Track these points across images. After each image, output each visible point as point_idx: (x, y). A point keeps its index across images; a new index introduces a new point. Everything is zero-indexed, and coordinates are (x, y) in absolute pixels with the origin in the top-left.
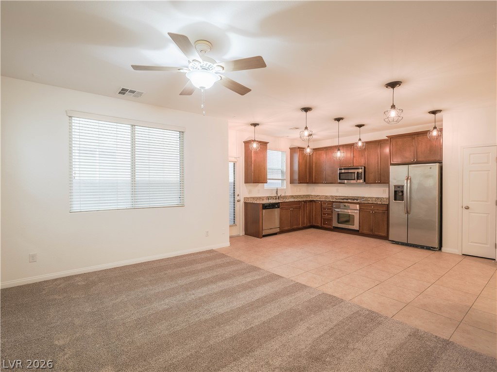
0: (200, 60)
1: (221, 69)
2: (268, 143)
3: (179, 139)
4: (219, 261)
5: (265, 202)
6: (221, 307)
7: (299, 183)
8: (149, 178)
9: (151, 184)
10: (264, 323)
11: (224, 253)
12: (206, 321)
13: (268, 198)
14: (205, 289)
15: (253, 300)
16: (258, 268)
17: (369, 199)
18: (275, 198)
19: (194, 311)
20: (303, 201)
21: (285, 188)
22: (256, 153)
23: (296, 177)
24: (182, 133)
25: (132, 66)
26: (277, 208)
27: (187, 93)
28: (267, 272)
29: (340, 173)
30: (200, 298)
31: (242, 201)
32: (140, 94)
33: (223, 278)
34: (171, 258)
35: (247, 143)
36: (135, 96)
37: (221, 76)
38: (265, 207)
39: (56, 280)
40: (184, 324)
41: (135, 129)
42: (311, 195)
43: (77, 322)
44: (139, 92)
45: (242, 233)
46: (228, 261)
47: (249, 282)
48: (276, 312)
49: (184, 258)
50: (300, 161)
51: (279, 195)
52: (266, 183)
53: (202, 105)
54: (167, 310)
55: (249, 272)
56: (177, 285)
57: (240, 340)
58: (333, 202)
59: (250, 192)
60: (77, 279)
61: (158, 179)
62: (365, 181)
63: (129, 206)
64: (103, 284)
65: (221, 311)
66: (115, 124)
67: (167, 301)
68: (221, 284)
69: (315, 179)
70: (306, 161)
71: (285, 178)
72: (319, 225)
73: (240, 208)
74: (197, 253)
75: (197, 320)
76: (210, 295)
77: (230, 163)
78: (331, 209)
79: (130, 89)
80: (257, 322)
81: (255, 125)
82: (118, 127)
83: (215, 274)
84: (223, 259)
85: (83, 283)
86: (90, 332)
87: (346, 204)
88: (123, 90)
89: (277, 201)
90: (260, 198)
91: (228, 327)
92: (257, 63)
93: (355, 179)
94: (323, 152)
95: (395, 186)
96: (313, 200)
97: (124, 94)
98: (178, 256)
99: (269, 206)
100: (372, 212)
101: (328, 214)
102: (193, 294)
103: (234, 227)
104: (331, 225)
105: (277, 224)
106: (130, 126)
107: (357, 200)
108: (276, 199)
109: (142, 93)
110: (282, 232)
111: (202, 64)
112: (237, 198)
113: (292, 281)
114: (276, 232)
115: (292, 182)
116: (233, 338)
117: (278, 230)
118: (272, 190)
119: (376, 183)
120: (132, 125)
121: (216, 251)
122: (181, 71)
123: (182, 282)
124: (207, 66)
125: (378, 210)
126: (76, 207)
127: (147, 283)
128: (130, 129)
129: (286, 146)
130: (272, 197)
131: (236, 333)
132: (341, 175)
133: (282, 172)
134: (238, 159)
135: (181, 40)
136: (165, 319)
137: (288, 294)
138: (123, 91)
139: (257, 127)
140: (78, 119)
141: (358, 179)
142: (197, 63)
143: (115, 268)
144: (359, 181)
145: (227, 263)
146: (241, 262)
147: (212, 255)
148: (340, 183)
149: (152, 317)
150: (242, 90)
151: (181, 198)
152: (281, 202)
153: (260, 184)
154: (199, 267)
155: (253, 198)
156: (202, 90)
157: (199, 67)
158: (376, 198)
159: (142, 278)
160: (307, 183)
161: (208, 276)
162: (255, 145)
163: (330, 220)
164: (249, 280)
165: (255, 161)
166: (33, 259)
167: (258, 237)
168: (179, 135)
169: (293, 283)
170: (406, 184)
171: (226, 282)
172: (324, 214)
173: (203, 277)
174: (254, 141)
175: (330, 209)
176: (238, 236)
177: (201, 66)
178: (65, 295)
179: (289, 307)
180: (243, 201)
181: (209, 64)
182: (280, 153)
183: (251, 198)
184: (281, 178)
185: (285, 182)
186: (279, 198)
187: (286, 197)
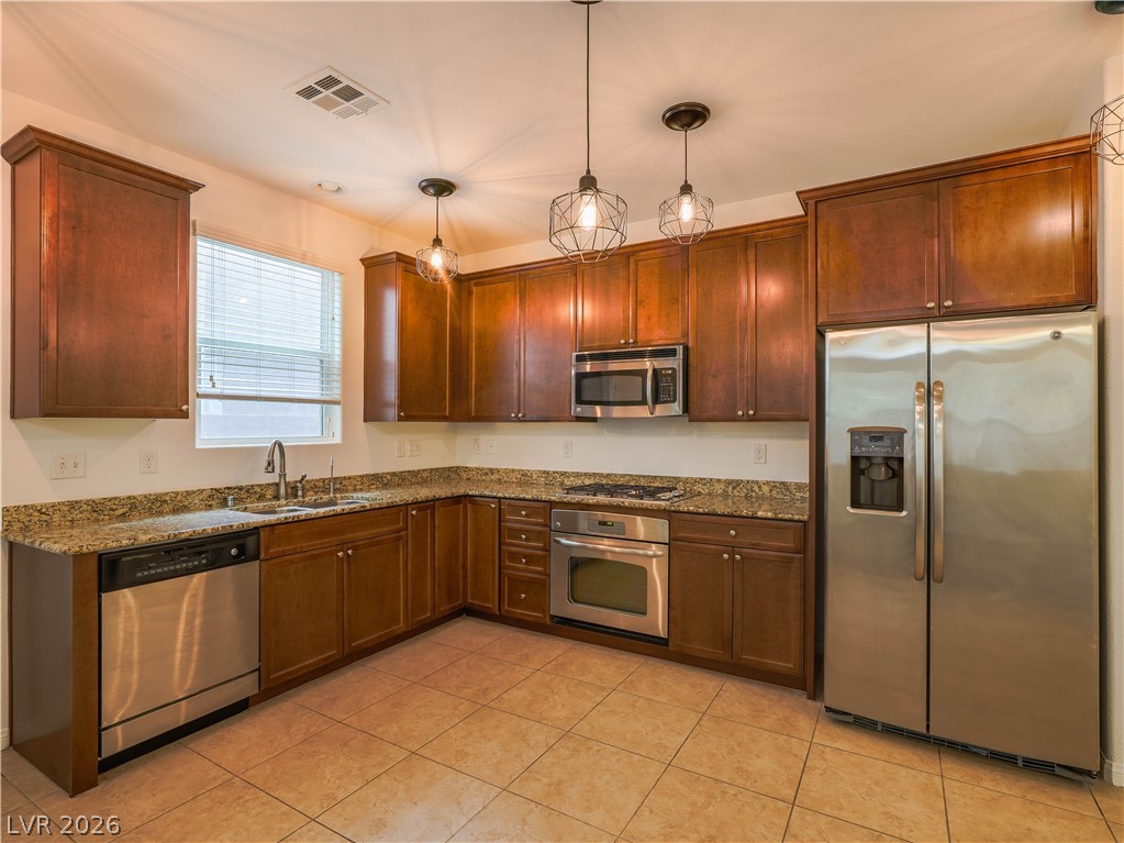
2: (197, 187)
7: (401, 419)
13: (221, 498)
17: (698, 488)
18: (269, 493)
20: (416, 504)
21: (338, 440)
23: (391, 391)
29: (581, 377)
42: (466, 469)
50: (412, 319)
51: (293, 475)
58: (552, 504)
62: (686, 409)
69: (479, 401)
70: (438, 324)
71: (336, 394)
72: (492, 606)
78: (545, 536)
87: (611, 517)
93: (643, 402)
94: (510, 285)
95: (853, 432)
96: (466, 496)
99: (163, 563)
100: (732, 557)
101: (530, 559)
104: (544, 608)
107: (652, 493)
108: (277, 497)
115: (373, 413)
118: (249, 453)
119: (735, 419)
125: (755, 546)
130: (249, 490)
132: (586, 382)
133: (324, 364)
141: (656, 400)
144: (660, 410)
148: (579, 419)
158: (729, 482)
160: (445, 419)
163: (541, 586)
170: (921, 426)
172: (514, 557)
175: (539, 536)
180: (2, 529)
182: (309, 278)
183: (73, 505)
184: (318, 397)
185: (337, 409)
186: (293, 491)
187: (340, 485)
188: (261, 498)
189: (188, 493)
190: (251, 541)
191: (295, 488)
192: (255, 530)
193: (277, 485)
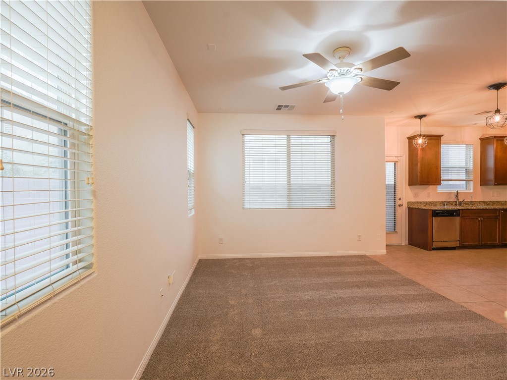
0: (336, 69)
1: (359, 71)
2: (442, 135)
3: (330, 143)
4: (370, 268)
5: (439, 208)
6: (361, 311)
7: (495, 185)
8: (302, 181)
9: (304, 187)
10: (408, 340)
11: (378, 260)
12: (343, 320)
13: (443, 203)
14: (348, 291)
15: (400, 314)
16: (416, 283)
18: (454, 204)
19: (334, 307)
20: (502, 209)
21: (472, 191)
22: (423, 149)
23: (491, 176)
24: (333, 137)
25: (281, 88)
26: (455, 216)
27: (331, 99)
28: (428, 289)
30: (341, 298)
31: (405, 206)
32: (293, 107)
33: (371, 285)
34: (321, 257)
35: (411, 139)
36: (289, 110)
37: (361, 76)
38: (436, 214)
39: (234, 259)
40: (322, 316)
41: (290, 138)
43: (244, 292)
44: (291, 106)
45: (404, 241)
46: (381, 269)
47: (401, 295)
48: (428, 335)
49: (334, 259)
51: (461, 200)
52: (440, 184)
53: (341, 111)
54: (310, 300)
55: (404, 285)
56: (322, 282)
57: (376, 347)
59: (416, 195)
60: (247, 261)
61: (314, 182)
63: (285, 206)
64: (264, 268)
65: (361, 315)
66: (274, 136)
67: (311, 293)
68: (366, 290)
71: (471, 178)
73: (403, 215)
74: (348, 256)
75: (335, 316)
76: (352, 298)
77: (386, 163)
79: (284, 105)
80: (399, 337)
81: (420, 117)
82: (277, 138)
83: (363, 279)
84: (375, 267)
85: (251, 265)
86: (250, 301)
88: (279, 106)
89: (458, 207)
90: (431, 203)
91: (365, 332)
92: (399, 54)
97: (280, 109)
98: (328, 257)
99: (442, 213)
102: (336, 293)
103: (394, 235)
105: (457, 236)
106: (286, 136)
108: (456, 205)
109: (295, 106)
110: (463, 247)
111: (339, 71)
112: (398, 202)
113: (462, 306)
114: (455, 246)
115: (484, 183)
116: (368, 343)
117: (458, 244)
120: (288, 135)
121: (368, 258)
122: (321, 82)
123: (327, 280)
124: (345, 71)
126: (247, 206)
127: (297, 274)
128: (286, 138)
129: (474, 136)
130: (449, 202)
131: (372, 340)
133: (467, 171)
134: (399, 158)
135: (316, 58)
136: (306, 307)
137: (450, 320)
138: (279, 108)
139: (423, 119)
140: (248, 136)
142: (334, 72)
143: (274, 258)
145: (379, 271)
146: (396, 273)
147: (363, 260)
149: (296, 303)
150: (389, 85)
151: (333, 199)
152: (462, 209)
153: (431, 186)
154: (348, 269)
155: (421, 203)
156: (341, 96)
157: (337, 75)
159: (293, 270)
161: (355, 280)
162: (420, 141)
164: (400, 293)
165: (423, 158)
166: (221, 241)
167: (426, 249)
168: (330, 139)
169: (463, 309)
171: (373, 290)
173: (349, 280)
174: (420, 136)
176: (400, 245)
177: (339, 73)
178: (238, 271)
179: (449, 334)
180: (407, 206)
181: (346, 69)
182: (463, 147)
183: (417, 202)
184: (464, 179)
185: (472, 183)
186: (460, 204)
187: (473, 203)
188: (452, 204)
189: (437, 202)
190: (458, 212)
191: (461, 203)
192: (459, 210)
193: (456, 202)
